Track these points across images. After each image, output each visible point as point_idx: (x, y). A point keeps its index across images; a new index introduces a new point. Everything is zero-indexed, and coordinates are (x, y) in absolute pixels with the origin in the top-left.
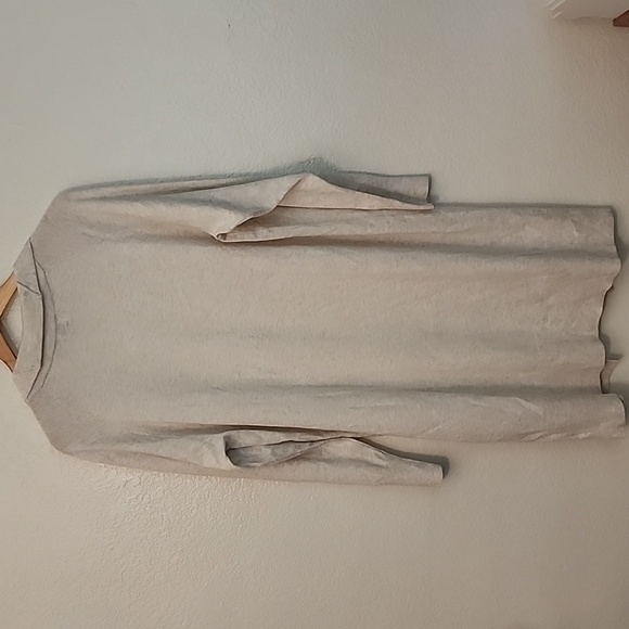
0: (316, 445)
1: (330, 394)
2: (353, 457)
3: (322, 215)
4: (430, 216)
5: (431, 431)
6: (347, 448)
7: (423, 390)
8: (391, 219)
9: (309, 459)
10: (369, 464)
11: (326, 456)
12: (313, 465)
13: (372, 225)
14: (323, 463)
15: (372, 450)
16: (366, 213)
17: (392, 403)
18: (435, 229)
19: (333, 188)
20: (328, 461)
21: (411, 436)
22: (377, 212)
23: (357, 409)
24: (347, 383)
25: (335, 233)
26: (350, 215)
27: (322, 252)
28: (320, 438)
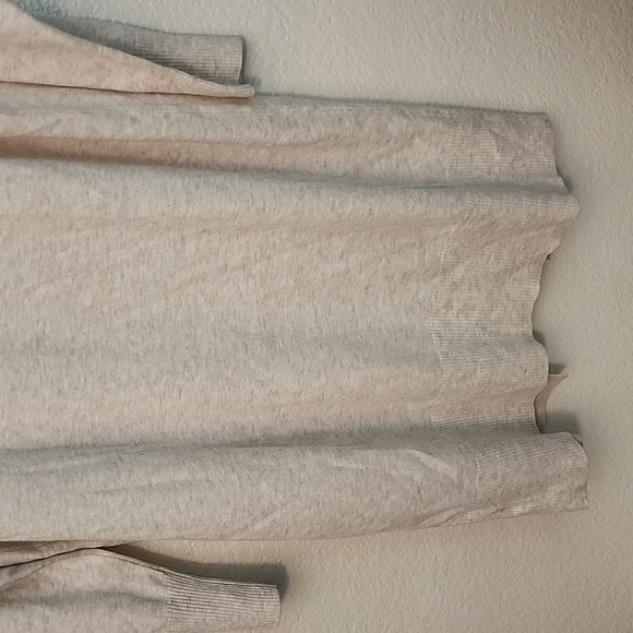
0: (24, 572)
1: (51, 465)
2: (105, 588)
3: (29, 96)
4: (246, 110)
5: (259, 526)
6: (92, 571)
7: (241, 445)
8: (173, 111)
9: (11, 602)
10: (137, 600)
11: (47, 590)
12: (20, 616)
13: (134, 120)
14: (38, 608)
15: (142, 570)
16: (120, 98)
17: (182, 476)
18: (257, 135)
19: (48, 34)
20: (52, 601)
21: (221, 538)
22: (143, 98)
23: (111, 493)
24: (88, 439)
25: (56, 131)
26: (87, 98)
27: (29, 171)
28: (32, 556)
